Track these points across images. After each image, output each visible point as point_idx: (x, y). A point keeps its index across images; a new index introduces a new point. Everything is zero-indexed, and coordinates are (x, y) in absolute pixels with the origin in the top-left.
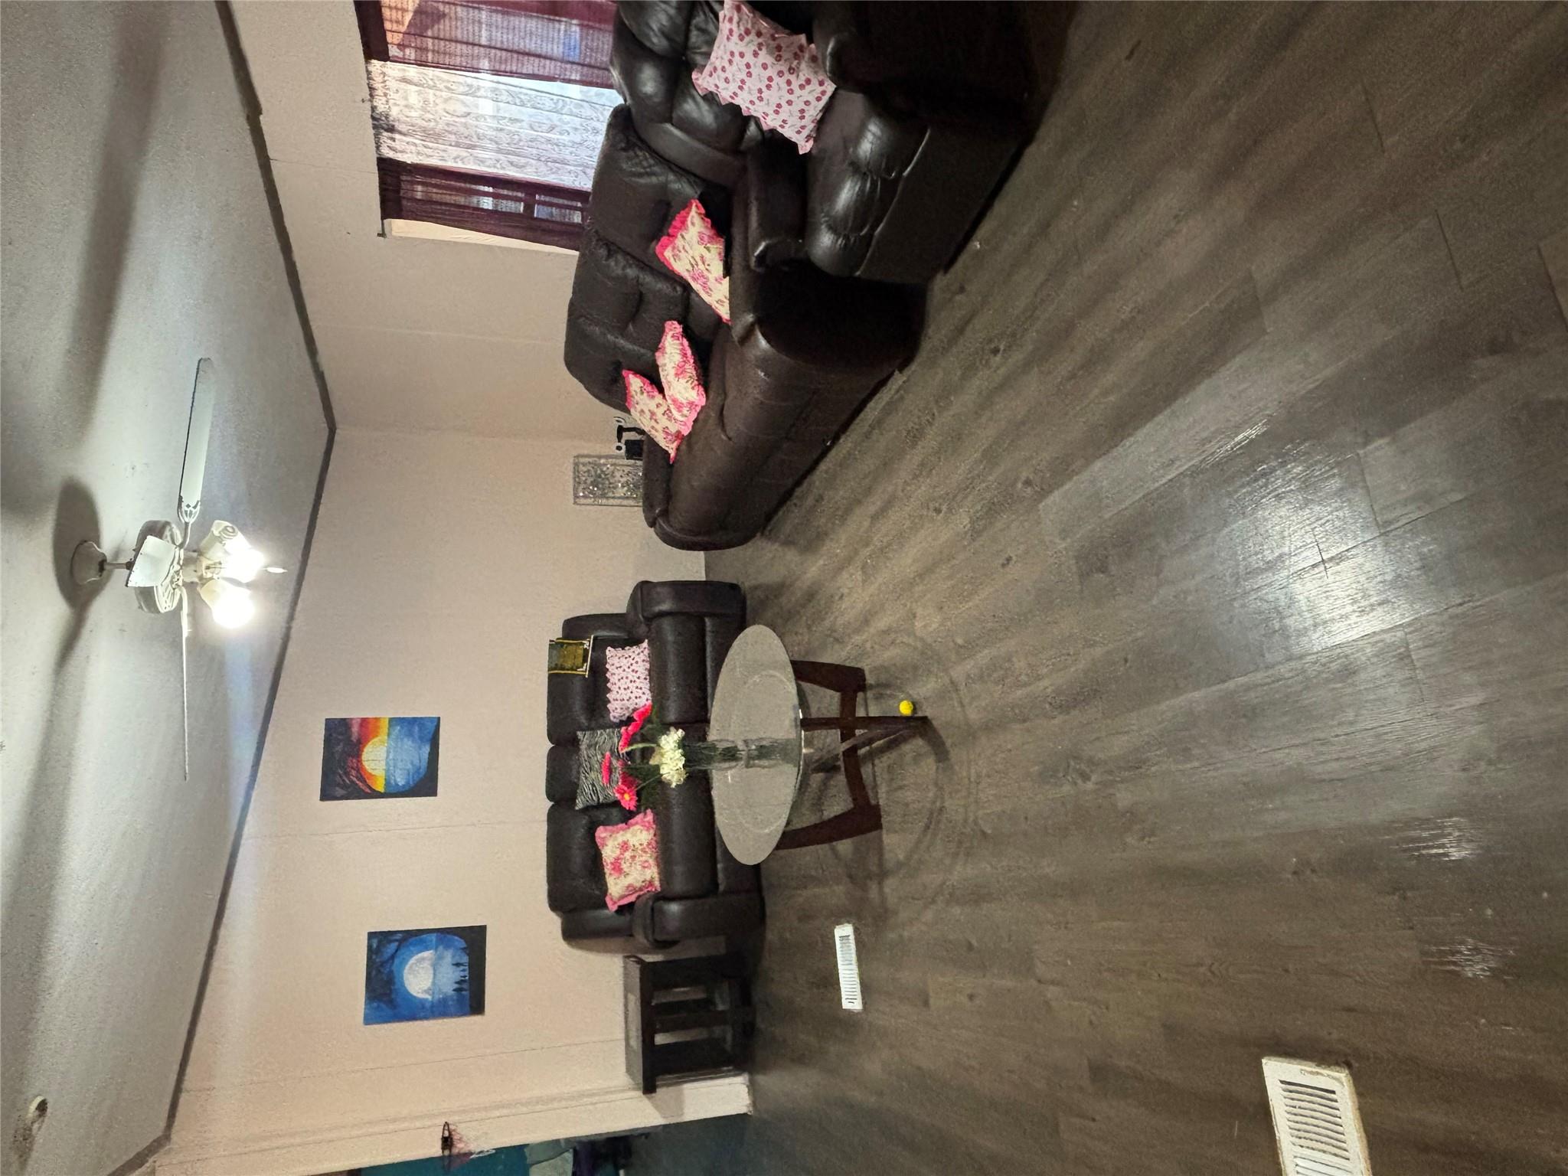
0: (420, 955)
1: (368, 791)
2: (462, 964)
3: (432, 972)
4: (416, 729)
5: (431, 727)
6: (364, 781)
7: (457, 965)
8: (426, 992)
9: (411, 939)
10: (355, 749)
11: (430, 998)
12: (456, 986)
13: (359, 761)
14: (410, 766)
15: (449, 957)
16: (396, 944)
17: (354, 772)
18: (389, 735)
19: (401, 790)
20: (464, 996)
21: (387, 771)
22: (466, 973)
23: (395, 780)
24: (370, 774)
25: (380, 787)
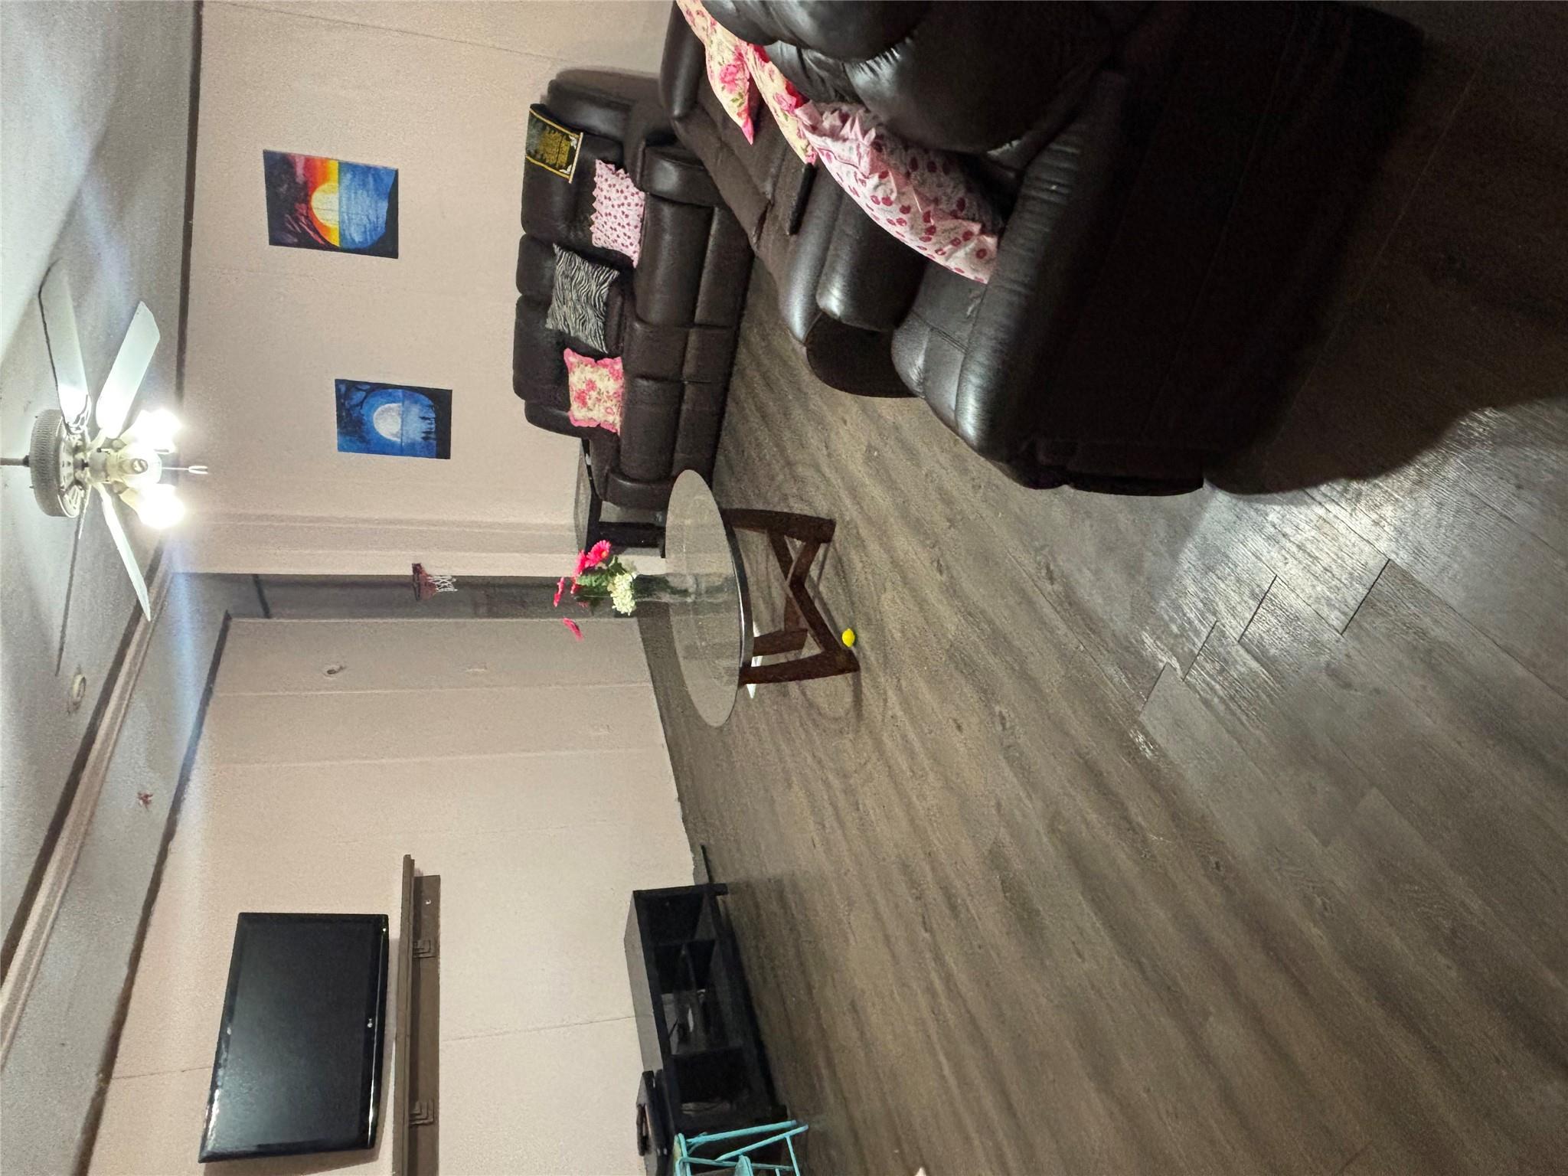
0: (387, 406)
1: (321, 242)
2: (429, 419)
3: (400, 421)
4: (371, 180)
5: (390, 181)
6: (317, 232)
7: (424, 418)
8: (395, 435)
9: (379, 391)
10: (304, 192)
11: (398, 440)
12: (423, 435)
13: (309, 209)
14: (365, 221)
15: (415, 410)
16: (364, 394)
17: (303, 219)
18: (340, 183)
19: (359, 246)
20: (431, 444)
21: (342, 222)
22: (433, 426)
23: (350, 235)
24: (321, 224)
25: (335, 241)
